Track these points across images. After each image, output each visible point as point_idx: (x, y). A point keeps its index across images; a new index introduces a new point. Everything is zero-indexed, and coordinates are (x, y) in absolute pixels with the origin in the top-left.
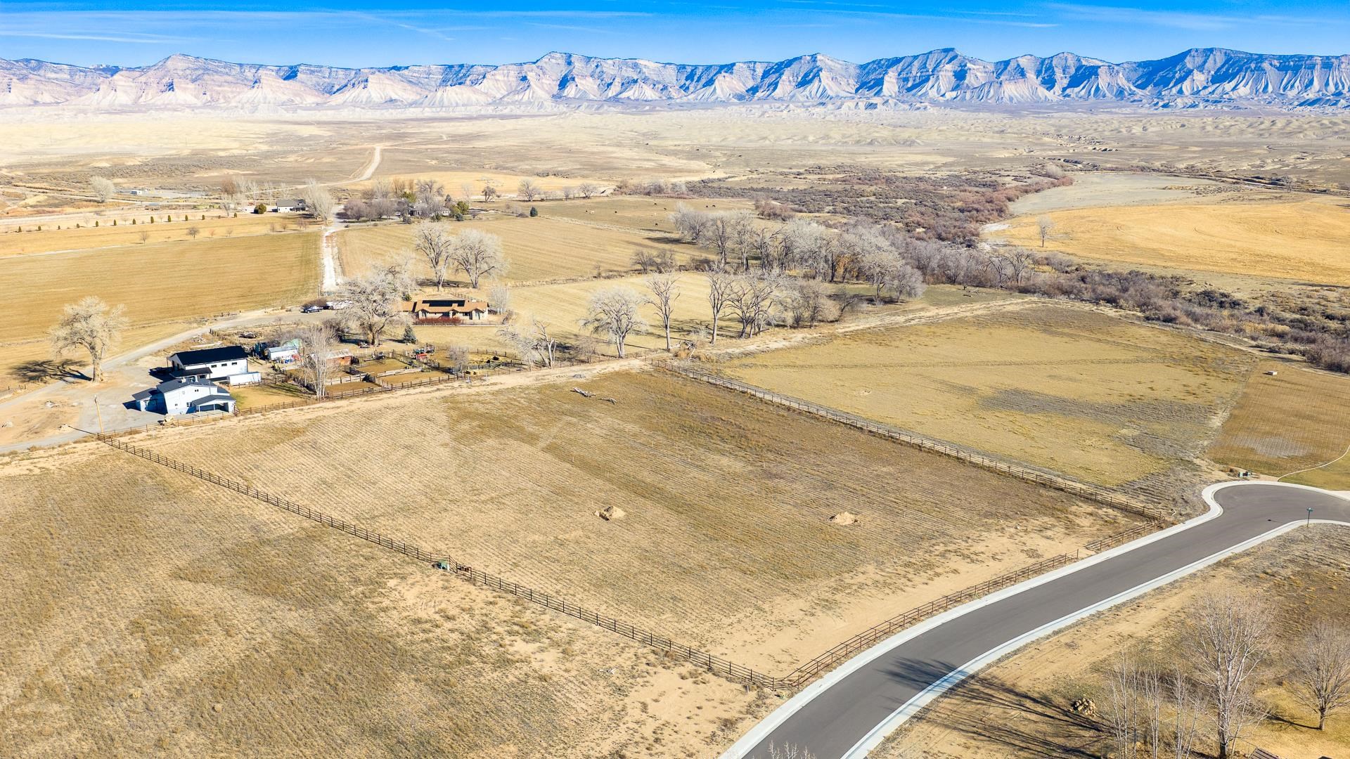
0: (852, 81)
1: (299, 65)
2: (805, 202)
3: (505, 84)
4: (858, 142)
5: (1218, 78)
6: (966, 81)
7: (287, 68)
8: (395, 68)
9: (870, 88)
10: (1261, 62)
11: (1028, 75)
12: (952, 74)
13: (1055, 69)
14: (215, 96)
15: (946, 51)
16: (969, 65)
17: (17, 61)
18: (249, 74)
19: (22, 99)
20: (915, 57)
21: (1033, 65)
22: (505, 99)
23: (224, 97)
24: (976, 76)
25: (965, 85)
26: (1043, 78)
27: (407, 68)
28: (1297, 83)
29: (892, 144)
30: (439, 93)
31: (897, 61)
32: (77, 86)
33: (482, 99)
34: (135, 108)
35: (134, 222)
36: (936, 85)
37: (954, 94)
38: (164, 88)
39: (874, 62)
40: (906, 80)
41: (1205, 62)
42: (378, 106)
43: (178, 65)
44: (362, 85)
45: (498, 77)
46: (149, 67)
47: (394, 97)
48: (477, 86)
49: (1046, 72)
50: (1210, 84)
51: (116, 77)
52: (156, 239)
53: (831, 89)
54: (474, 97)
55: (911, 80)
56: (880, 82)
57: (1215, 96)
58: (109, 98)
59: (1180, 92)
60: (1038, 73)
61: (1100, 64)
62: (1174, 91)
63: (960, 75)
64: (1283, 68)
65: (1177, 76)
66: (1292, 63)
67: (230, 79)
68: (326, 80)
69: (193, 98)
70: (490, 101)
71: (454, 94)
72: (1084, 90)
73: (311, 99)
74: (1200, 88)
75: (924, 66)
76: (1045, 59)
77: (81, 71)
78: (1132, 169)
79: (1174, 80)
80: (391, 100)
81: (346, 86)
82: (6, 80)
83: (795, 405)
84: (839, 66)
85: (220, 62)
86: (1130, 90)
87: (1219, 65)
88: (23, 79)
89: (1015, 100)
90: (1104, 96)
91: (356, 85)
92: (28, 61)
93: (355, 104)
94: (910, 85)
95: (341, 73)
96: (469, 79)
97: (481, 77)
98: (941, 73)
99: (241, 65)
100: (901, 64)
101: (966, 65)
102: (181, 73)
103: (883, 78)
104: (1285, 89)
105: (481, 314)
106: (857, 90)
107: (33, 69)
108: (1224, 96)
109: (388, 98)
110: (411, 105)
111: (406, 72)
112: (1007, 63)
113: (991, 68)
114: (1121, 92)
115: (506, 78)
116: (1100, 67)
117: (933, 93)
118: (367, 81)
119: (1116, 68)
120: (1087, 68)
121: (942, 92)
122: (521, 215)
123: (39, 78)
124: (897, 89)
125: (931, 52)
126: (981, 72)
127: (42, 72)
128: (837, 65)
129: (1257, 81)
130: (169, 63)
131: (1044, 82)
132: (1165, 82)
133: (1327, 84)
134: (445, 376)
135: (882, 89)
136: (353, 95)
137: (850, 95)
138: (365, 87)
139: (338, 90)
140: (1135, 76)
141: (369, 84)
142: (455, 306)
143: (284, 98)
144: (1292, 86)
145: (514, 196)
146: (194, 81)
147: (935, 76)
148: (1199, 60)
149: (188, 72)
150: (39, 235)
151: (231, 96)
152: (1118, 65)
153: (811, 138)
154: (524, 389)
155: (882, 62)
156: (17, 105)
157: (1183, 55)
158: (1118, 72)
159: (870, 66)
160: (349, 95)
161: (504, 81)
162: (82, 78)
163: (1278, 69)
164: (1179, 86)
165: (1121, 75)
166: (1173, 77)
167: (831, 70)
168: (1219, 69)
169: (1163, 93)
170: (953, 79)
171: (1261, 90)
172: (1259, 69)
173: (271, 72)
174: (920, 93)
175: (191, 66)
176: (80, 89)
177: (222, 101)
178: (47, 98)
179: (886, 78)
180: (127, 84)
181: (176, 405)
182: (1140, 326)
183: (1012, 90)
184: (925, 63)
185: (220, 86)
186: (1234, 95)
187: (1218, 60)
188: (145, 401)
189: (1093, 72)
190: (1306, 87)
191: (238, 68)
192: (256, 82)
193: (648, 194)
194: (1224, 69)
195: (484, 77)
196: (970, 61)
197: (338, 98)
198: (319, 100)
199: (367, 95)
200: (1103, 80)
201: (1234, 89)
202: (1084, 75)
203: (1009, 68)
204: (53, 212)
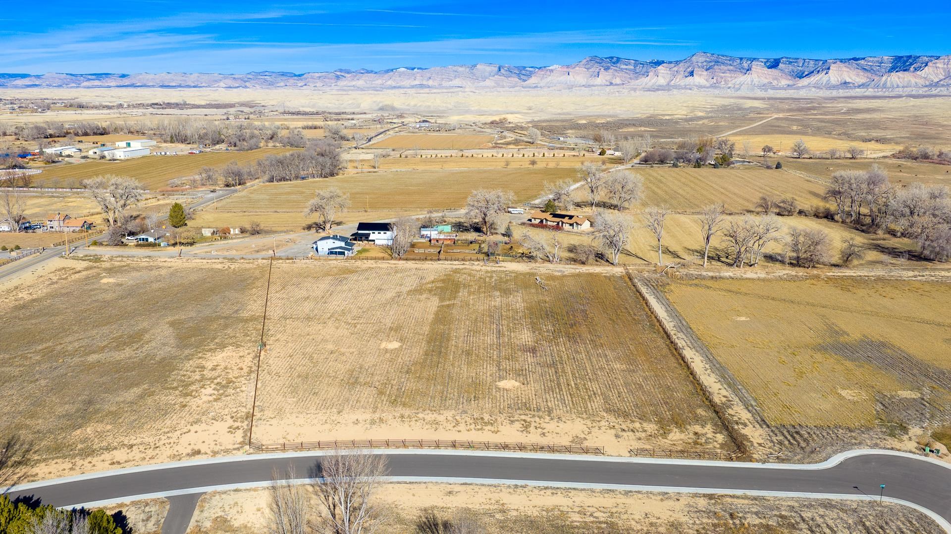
1: (782, 58)
3: (944, 71)
7: (773, 60)
8: (855, 59)
14: (719, 80)
17: (606, 58)
18: (745, 65)
19: (604, 81)
22: (942, 83)
23: (725, 81)
27: (864, 59)
30: (884, 78)
32: (637, 73)
33: (921, 82)
34: (667, 88)
38: (687, 75)
42: (834, 87)
43: (700, 59)
44: (825, 72)
45: (938, 65)
46: (681, 61)
47: (848, 80)
48: (918, 73)
51: (660, 67)
54: (913, 81)
58: (653, 81)
67: (731, 68)
68: (800, 68)
69: (705, 81)
70: (927, 83)
71: (897, 78)
73: (784, 82)
77: (641, 64)
80: (845, 83)
81: (813, 72)
82: (598, 70)
85: (727, 56)
88: (607, 69)
91: (820, 72)
92: (612, 58)
93: (817, 86)
95: (812, 62)
96: (913, 66)
97: (924, 65)
99: (741, 59)
102: (700, 64)
107: (614, 63)
109: (843, 81)
110: (859, 86)
111: (862, 62)
115: (945, 66)
118: (829, 69)
123: (616, 68)
127: (618, 65)
130: (694, 57)
136: (817, 79)
138: (827, 73)
139: (806, 76)
141: (830, 71)
143: (766, 81)
146: (707, 70)
149: (705, 64)
151: (729, 79)
156: (601, 85)
160: (813, 79)
161: (943, 68)
162: (641, 68)
173: (761, 63)
175: (707, 59)
176: (637, 75)
177: (723, 83)
178: (618, 81)
180: (665, 72)
185: (723, 73)
191: (738, 61)
192: (748, 70)
195: (926, 66)
197: (805, 81)
198: (790, 83)
199: (827, 79)
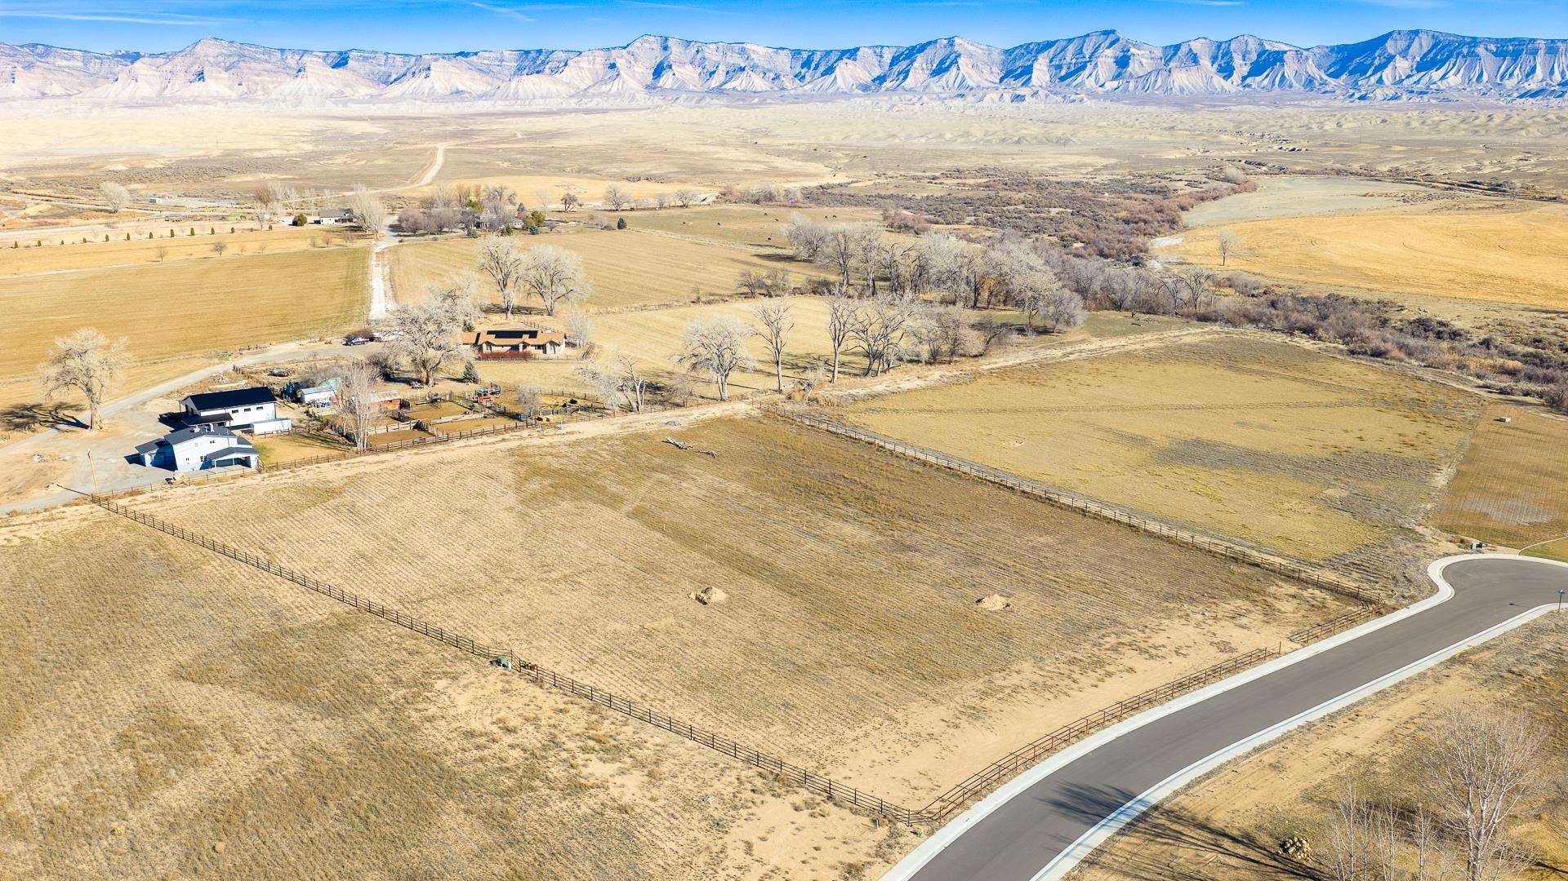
0: (996, 69)
1: (350, 51)
2: (942, 211)
3: (591, 73)
4: (1003, 140)
5: (1424, 66)
6: (1129, 69)
7: (335, 54)
8: (461, 54)
9: (1017, 77)
10: (1475, 46)
11: (1201, 62)
12: (1113, 60)
13: (1234, 55)
14: (253, 87)
15: (1106, 33)
16: (1133, 50)
17: (22, 47)
18: (292, 61)
19: (28, 90)
20: (1070, 41)
21: (1207, 49)
22: (591, 90)
23: (263, 89)
24: (1142, 62)
25: (1128, 74)
26: (1220, 65)
27: (476, 54)
28: (1517, 71)
29: (1043, 143)
30: (513, 84)
31: (1049, 45)
32: (91, 75)
33: (564, 90)
34: (159, 101)
35: (151, 236)
36: (1094, 74)
37: (1115, 84)
38: (192, 78)
39: (1021, 46)
40: (1059, 67)
41: (1409, 47)
42: (441, 99)
43: (209, 50)
44: (424, 75)
45: (582, 64)
46: (175, 54)
47: (461, 88)
48: (557, 75)
49: (1222, 58)
50: (1415, 72)
51: (137, 64)
52: (175, 256)
53: (971, 78)
54: (554, 88)
55: (1065, 67)
56: (1028, 70)
57: (1421, 86)
58: (129, 89)
59: (1380, 81)
60: (1214, 59)
61: (1286, 48)
62: (1373, 80)
63: (1123, 62)
64: (1500, 54)
65: (1377, 62)
66: (1511, 48)
67: (269, 66)
68: (382, 68)
69: (227, 89)
70: (573, 92)
71: (531, 84)
72: (1267, 80)
73: (363, 91)
74: (1403, 77)
75: (1080, 51)
76: (1221, 43)
77: (96, 58)
78: (1325, 172)
79: (1373, 68)
80: (458, 92)
81: (405, 75)
82: (9, 69)
83: (932, 459)
84: (981, 51)
85: (258, 47)
86: (1321, 79)
87: (1425, 50)
88: (29, 66)
89: (1186, 91)
90: (1291, 86)
91: (417, 75)
92: (35, 46)
93: (415, 95)
94: (1063, 73)
95: (399, 59)
96: (548, 66)
97: (563, 64)
98: (1100, 59)
99: (282, 51)
100: (1053, 49)
101: (1128, 51)
102: (212, 60)
103: (1032, 66)
104: (1502, 77)
105: (557, 348)
106: (1001, 80)
107: (41, 56)
108: (1431, 87)
109: (454, 89)
110: (480, 97)
111: (474, 58)
112: (1177, 48)
113: (1159, 53)
114: (1310, 82)
115: (591, 66)
116: (1285, 52)
117: (1090, 83)
118: (429, 69)
119: (1305, 53)
120: (1270, 53)
121: (1101, 83)
122: (607, 228)
123: (47, 66)
124: (1048, 79)
125: (1088, 35)
126: (1147, 58)
127: (50, 59)
128: (978, 50)
129: (1470, 68)
130: (198, 48)
131: (1221, 70)
132: (1362, 70)
133: (1552, 72)
134: (512, 423)
135: (1030, 77)
136: (413, 86)
137: (993, 85)
138: (427, 76)
139: (395, 80)
140: (1327, 62)
141: (432, 73)
142: (526, 338)
143: (333, 89)
144: (1511, 75)
145: (599, 204)
146: (227, 69)
147: (1093, 63)
148: (1402, 44)
149: (221, 59)
150: (39, 251)
151: (271, 86)
152: (1308, 50)
153: (948, 136)
154: (607, 439)
155: (1031, 47)
156: (22, 98)
157: (1384, 39)
158: (1307, 58)
159: (1017, 51)
160: (409, 85)
161: (590, 69)
162: (98, 66)
163: (1496, 54)
164: (1379, 74)
165: (1310, 62)
166: (1372, 64)
167: (971, 56)
168: (1426, 55)
169: (1360, 83)
170: (1114, 67)
171: (1474, 80)
172: (1473, 54)
173: (317, 59)
174: (1075, 83)
175: (224, 51)
176: (94, 79)
177: (260, 92)
178: (56, 89)
179: (1036, 65)
180: (150, 73)
181: (188, 459)
182: (1343, 362)
183: (1183, 78)
184: (1082, 48)
185: (257, 75)
186: (1442, 85)
187: (1424, 44)
188: (151, 455)
189: (1277, 58)
190: (1528, 76)
191: (279, 54)
192: (300, 71)
193: (757, 202)
194: (1431, 55)
195: (566, 65)
196: (1134, 45)
197: (396, 90)
198: (374, 91)
199: (430, 85)
200: (1290, 68)
201: (1443, 77)
202: (1267, 61)
203: (1179, 54)
204: (57, 224)
